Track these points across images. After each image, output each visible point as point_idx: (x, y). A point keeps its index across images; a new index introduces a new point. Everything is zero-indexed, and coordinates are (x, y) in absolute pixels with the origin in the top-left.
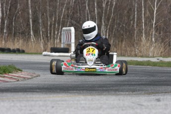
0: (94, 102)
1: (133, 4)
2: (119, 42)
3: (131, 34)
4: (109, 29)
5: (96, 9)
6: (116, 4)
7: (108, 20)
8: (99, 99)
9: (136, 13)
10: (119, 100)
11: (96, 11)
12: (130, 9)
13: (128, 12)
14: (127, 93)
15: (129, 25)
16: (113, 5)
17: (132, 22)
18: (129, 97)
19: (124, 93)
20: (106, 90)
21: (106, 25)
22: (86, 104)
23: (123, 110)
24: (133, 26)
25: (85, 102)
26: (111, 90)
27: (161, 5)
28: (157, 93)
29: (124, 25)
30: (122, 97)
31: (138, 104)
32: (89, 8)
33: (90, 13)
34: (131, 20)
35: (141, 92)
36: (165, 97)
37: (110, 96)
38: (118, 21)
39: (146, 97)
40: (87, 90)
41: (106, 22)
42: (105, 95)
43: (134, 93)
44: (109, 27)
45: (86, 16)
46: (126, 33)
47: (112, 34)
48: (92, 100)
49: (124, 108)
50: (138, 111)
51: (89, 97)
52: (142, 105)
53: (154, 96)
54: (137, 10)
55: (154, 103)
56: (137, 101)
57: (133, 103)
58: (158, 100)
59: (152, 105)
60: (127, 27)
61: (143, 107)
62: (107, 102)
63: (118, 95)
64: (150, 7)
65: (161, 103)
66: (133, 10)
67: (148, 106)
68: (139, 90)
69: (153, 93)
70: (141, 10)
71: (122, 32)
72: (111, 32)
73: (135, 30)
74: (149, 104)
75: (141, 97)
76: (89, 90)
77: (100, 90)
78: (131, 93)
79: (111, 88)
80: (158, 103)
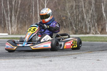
0: (10, 64)
1: (32, 2)
2: (23, 26)
3: (31, 21)
4: (17, 18)
5: (8, 6)
6: (21, 2)
7: (16, 12)
8: (14, 62)
9: (33, 7)
10: (27, 62)
11: (8, 7)
12: (30, 5)
13: (29, 7)
14: (31, 57)
15: (30, 15)
16: (19, 3)
17: (31, 13)
18: (32, 60)
19: (29, 57)
20: (18, 56)
21: (15, 16)
22: (6, 65)
23: (29, 68)
24: (32, 16)
25: (5, 63)
26: (21, 56)
27: (49, 2)
28: (50, 56)
29: (26, 16)
30: (28, 60)
31: (39, 64)
32: (4, 5)
33: (5, 8)
34: (31, 12)
35: (39, 56)
36: (55, 59)
37: (20, 59)
38: (23, 13)
39: (43, 59)
40: (5, 56)
41: (15, 13)
42: (17, 59)
43: (35, 57)
44: (17, 17)
45: (2, 10)
46: (28, 20)
47: (19, 21)
48: (9, 62)
49: (30, 67)
50: (39, 68)
51: (7, 60)
52: (41, 64)
53: (48, 58)
54: (34, 6)
55: (48, 63)
56: (38, 61)
57: (35, 63)
58: (51, 61)
59: (47, 64)
60: (28, 17)
61: (42, 65)
62: (19, 63)
63: (25, 58)
64: (42, 3)
65: (52, 63)
66: (31, 6)
67: (45, 65)
68: (38, 55)
69: (47, 57)
70: (37, 6)
71: (25, 20)
72: (18, 20)
73: (33, 18)
74: (45, 63)
75: (40, 59)
76: (7, 56)
77: (14, 56)
78: (34, 57)
79: (21, 54)
80: (51, 63)
